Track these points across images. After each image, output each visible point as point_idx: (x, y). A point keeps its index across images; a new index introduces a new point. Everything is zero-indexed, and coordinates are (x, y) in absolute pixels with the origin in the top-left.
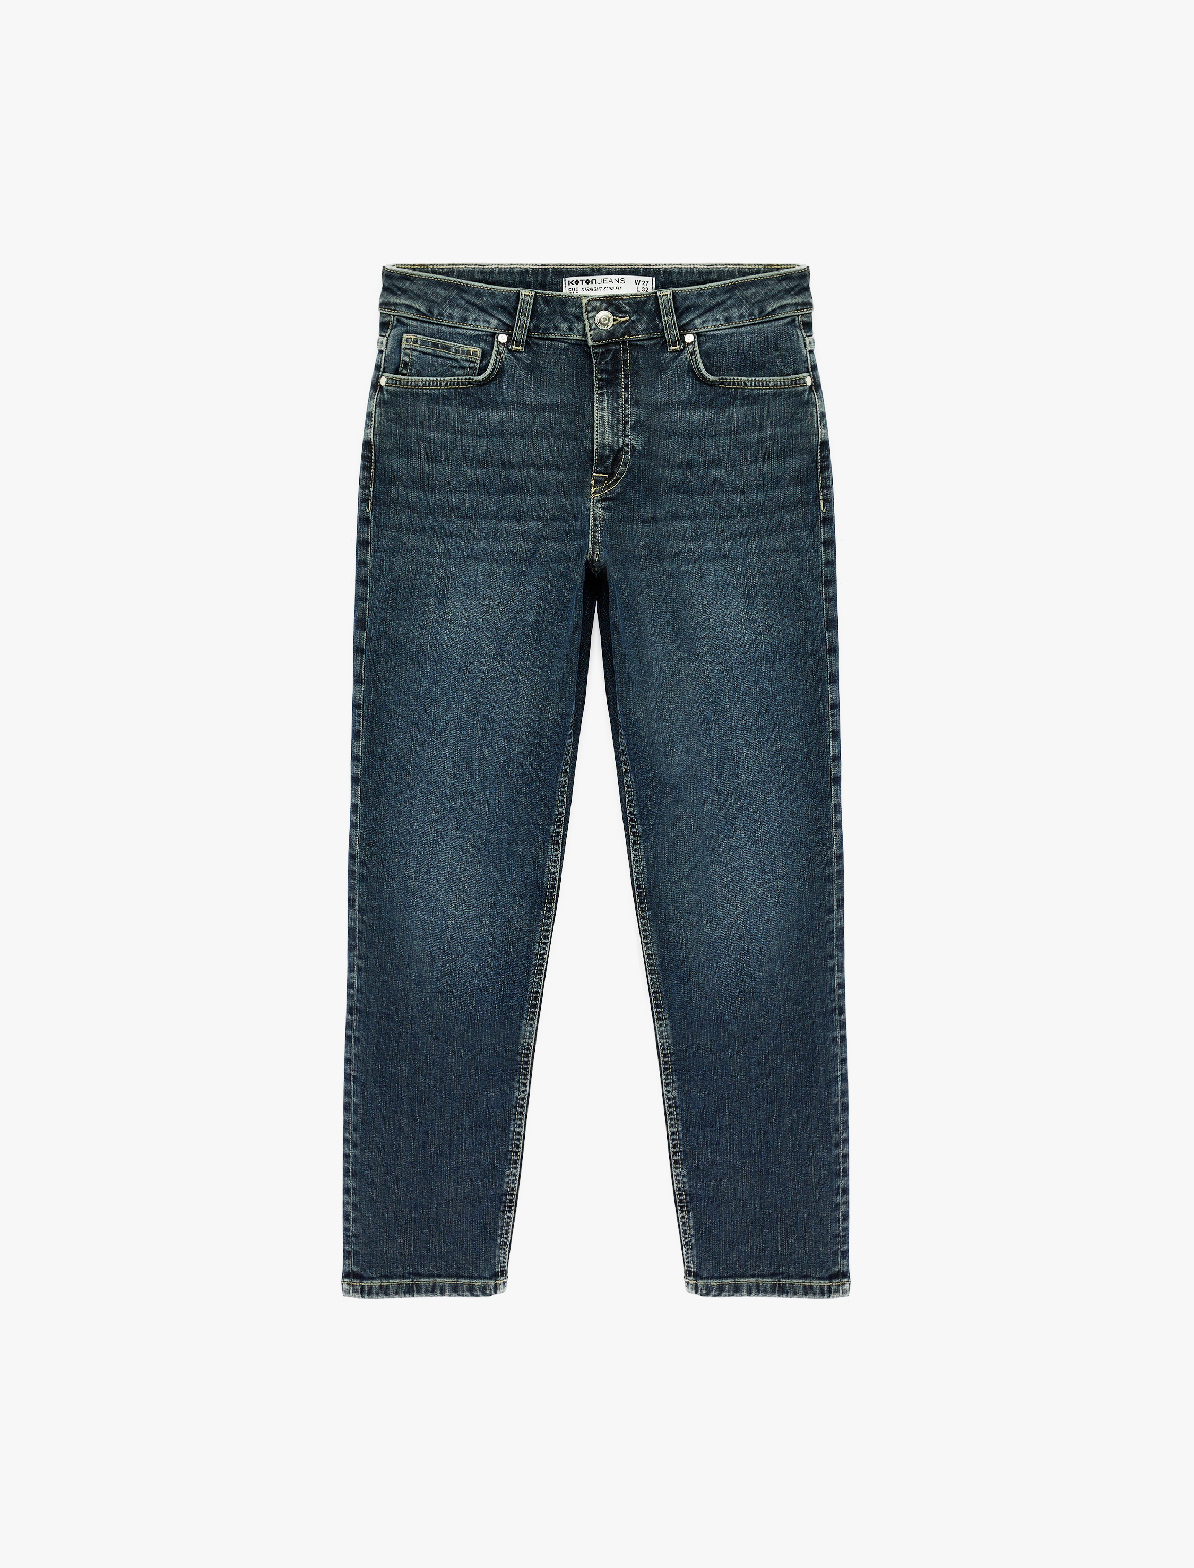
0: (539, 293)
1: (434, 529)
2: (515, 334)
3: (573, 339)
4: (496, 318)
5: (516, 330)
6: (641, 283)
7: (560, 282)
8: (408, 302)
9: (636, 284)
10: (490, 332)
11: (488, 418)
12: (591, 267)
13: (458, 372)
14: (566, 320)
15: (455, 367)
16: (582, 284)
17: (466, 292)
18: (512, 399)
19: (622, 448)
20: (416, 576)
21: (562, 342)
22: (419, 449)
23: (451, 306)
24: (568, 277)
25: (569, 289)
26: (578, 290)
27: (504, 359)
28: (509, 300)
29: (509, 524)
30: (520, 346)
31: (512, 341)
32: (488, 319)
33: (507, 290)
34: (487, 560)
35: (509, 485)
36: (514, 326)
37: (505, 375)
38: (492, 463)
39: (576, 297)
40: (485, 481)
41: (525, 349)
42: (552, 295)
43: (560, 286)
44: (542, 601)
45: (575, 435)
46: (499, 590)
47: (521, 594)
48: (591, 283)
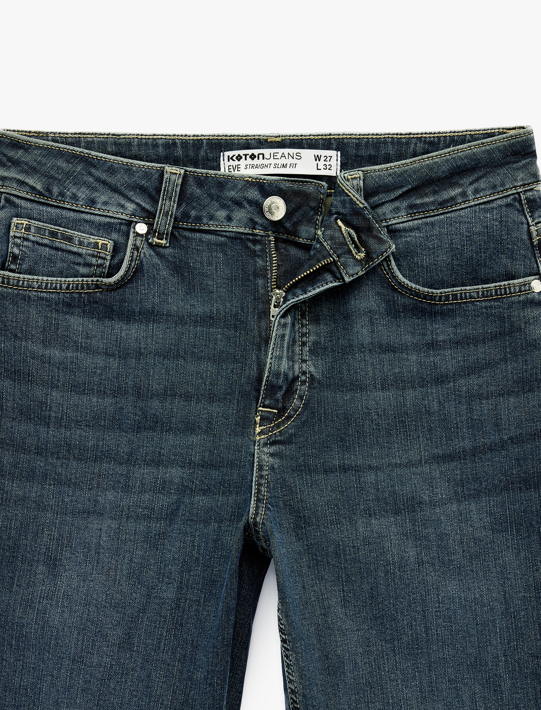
0: (189, 172)
1: (46, 475)
2: (157, 224)
3: (232, 232)
4: (133, 201)
5: (159, 218)
6: (323, 159)
7: (217, 158)
8: (20, 177)
9: (316, 160)
10: (125, 220)
11: (121, 333)
12: (257, 137)
13: (83, 270)
14: (223, 206)
15: (79, 264)
16: (246, 159)
17: (95, 166)
19: (298, 377)
20: (20, 535)
21: (219, 235)
22: (29, 370)
23: (75, 184)
24: (227, 151)
25: (229, 166)
26: (240, 168)
27: (142, 255)
28: (150, 179)
29: (144, 470)
30: (164, 239)
31: (153, 232)
32: (123, 202)
33: (149, 166)
34: (115, 517)
35: (146, 420)
36: (156, 213)
37: (144, 276)
38: (125, 390)
39: (237, 178)
40: (115, 413)
41: (170, 244)
42: (206, 174)
43: (217, 163)
44: (186, 573)
45: (235, 356)
46: (128, 557)
47: (158, 562)
48: (257, 158)
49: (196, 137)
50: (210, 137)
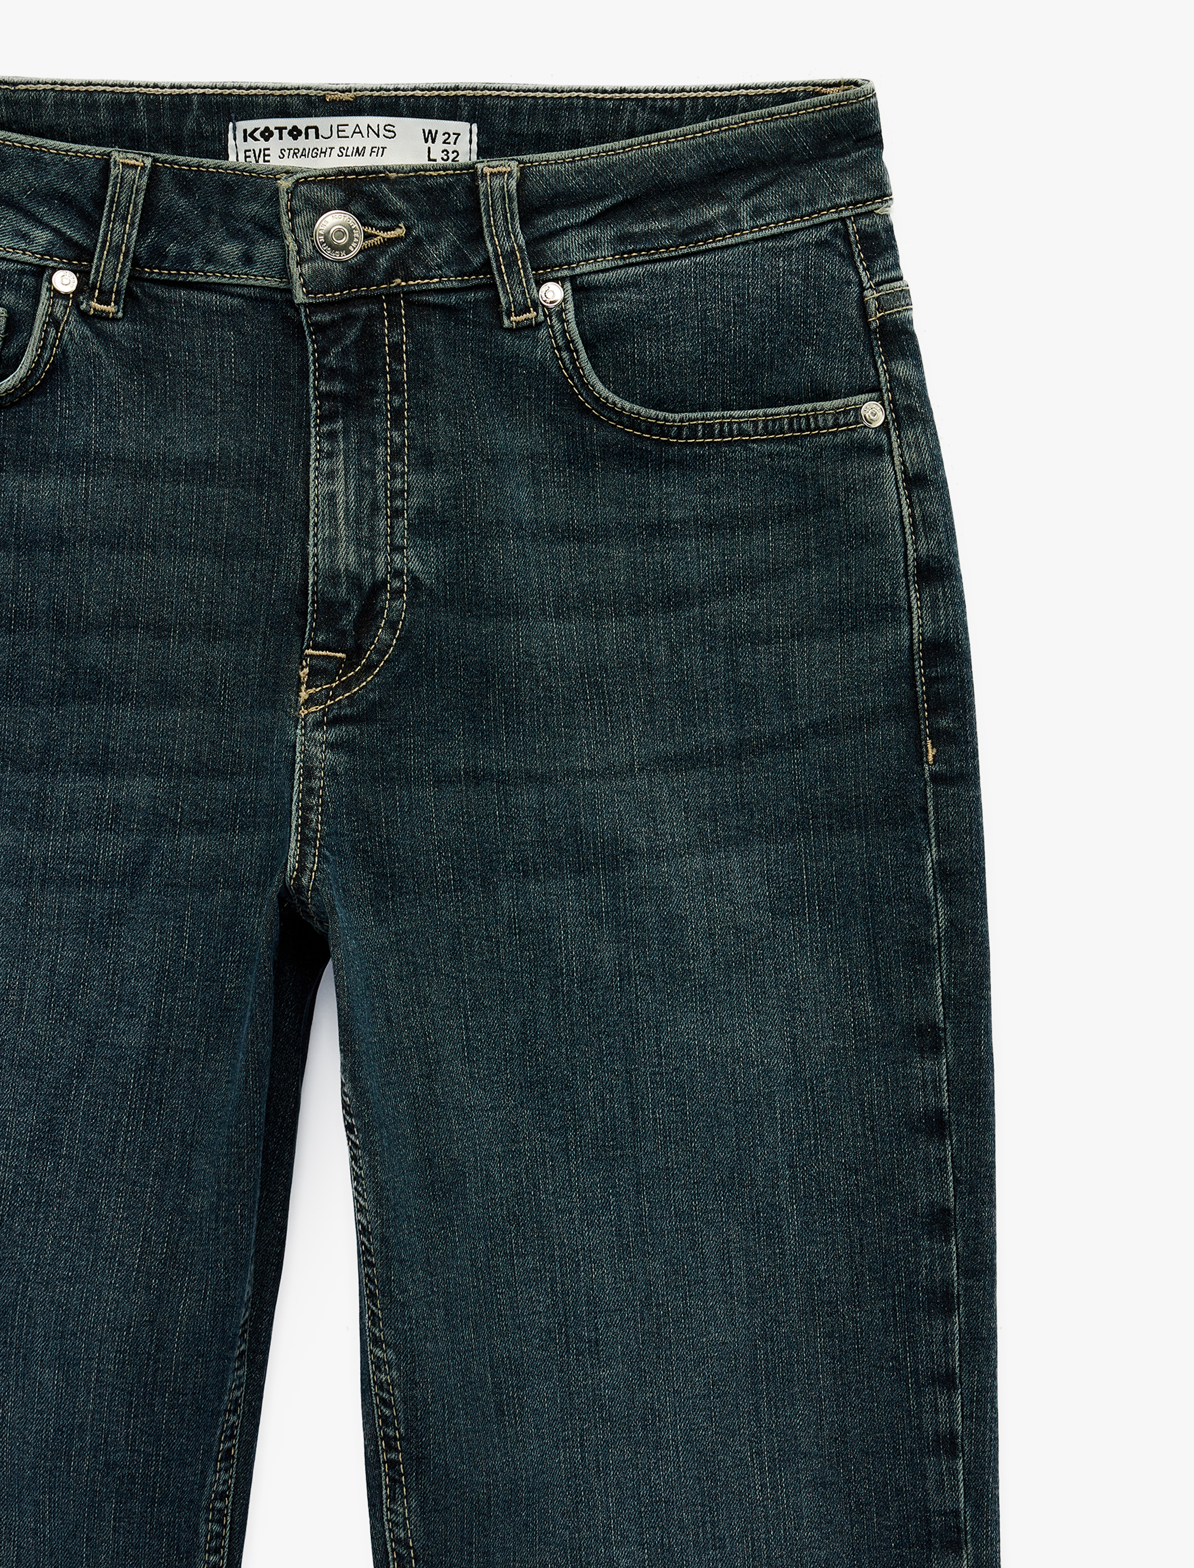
0: (162, 162)
2: (97, 271)
3: (254, 286)
4: (46, 226)
5: (100, 259)
6: (440, 138)
7: (220, 134)
9: (426, 141)
10: (31, 264)
11: (20, 496)
12: (304, 92)
14: (235, 234)
16: (281, 138)
18: (87, 444)
19: (385, 582)
21: (226, 294)
24: (242, 120)
25: (246, 151)
26: (269, 155)
27: (66, 337)
28: (81, 178)
29: (75, 782)
30: (112, 304)
31: (89, 288)
32: (25, 227)
33: (77, 152)
34: (17, 882)
35: (76, 678)
36: (96, 250)
37: (68, 380)
38: (31, 617)
39: (262, 174)
40: (12, 666)
41: (124, 313)
42: (198, 166)
43: (221, 144)
44: (166, 995)
45: (259, 544)
46: (47, 963)
47: (108, 972)
48: (303, 135)
49: (176, 90)
50: (207, 91)
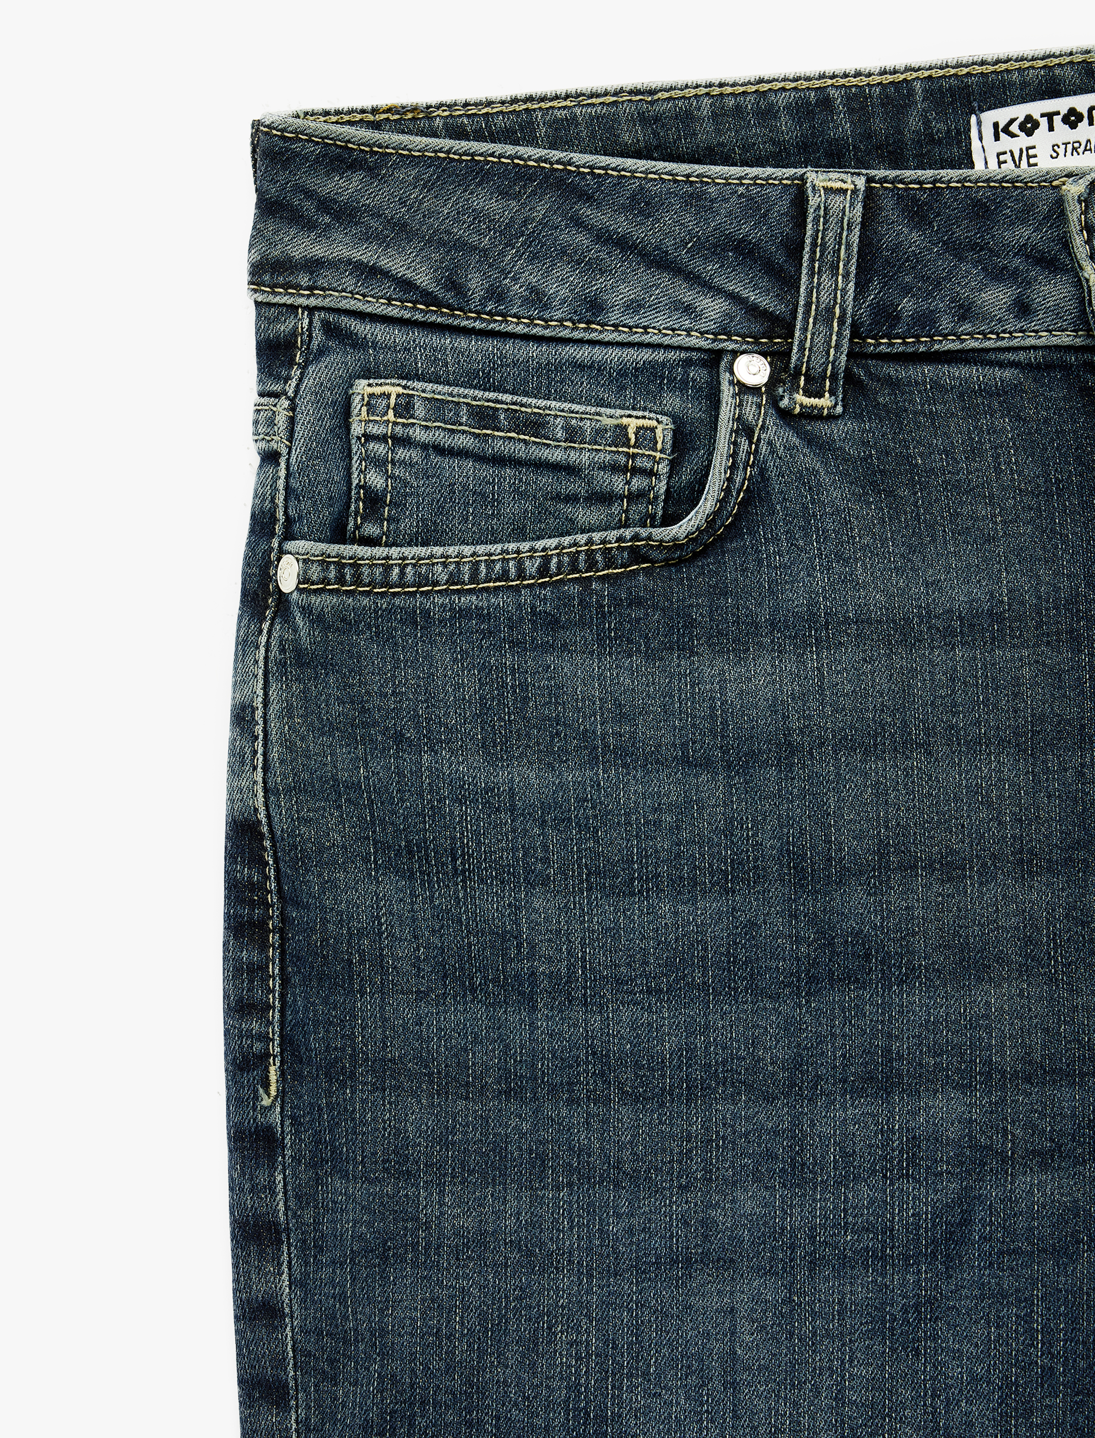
0: (881, 181)
1: (542, 1158)
2: (802, 348)
3: (1035, 348)
4: (719, 291)
5: (805, 329)
7: (959, 133)
8: (365, 254)
10: (699, 350)
11: (723, 689)
12: (1079, 58)
13: (583, 515)
14: (998, 276)
15: (572, 499)
16: (1051, 128)
17: (588, 198)
18: (812, 603)
20: (482, 1353)
21: (991, 364)
22: (453, 838)
23: (534, 258)
24: (989, 109)
25: (998, 155)
26: (1035, 156)
27: (764, 449)
28: (765, 215)
29: (845, 1110)
30: (827, 395)
31: (790, 375)
32: (688, 296)
33: (756, 178)
34: (772, 1267)
35: (833, 952)
36: (795, 318)
37: (773, 512)
38: (756, 867)
39: (1032, 182)
40: (735, 943)
41: (844, 406)
42: (934, 182)
43: (960, 148)
44: (1016, 1421)
45: (1083, 727)
46: (829, 1388)
47: (925, 1395)
48: (1086, 120)
49: (888, 76)
50: (933, 72)
